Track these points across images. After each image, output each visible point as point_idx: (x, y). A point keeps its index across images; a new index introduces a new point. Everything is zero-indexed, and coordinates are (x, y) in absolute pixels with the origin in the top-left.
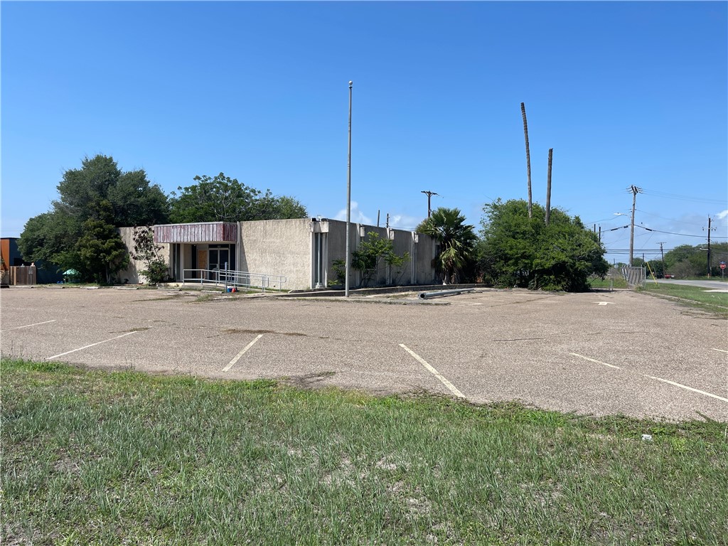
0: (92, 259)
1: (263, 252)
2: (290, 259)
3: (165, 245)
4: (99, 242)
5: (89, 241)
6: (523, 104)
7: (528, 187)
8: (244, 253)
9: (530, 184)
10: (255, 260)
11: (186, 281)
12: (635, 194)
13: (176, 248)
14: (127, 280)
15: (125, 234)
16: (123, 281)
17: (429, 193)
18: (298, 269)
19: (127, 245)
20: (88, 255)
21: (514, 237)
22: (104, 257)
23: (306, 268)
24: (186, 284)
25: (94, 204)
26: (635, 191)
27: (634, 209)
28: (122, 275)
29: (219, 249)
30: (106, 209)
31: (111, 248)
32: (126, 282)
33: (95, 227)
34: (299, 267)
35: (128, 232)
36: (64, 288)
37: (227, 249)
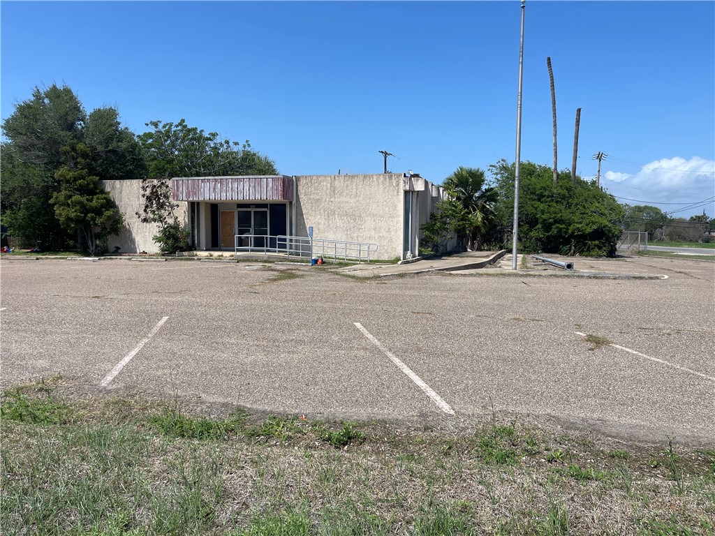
0: (78, 221)
1: (330, 214)
2: (369, 223)
3: (179, 203)
4: (83, 199)
5: (70, 197)
6: (549, 59)
7: (553, 148)
8: (302, 215)
9: (555, 145)
10: (319, 224)
11: (238, 250)
12: (600, 160)
13: (194, 207)
14: (118, 248)
15: (113, 188)
16: (112, 249)
17: (386, 153)
18: (381, 235)
19: (117, 203)
20: (73, 215)
21: (539, 200)
22: (94, 219)
23: (393, 233)
24: (238, 253)
25: (68, 148)
26: (599, 157)
27: (599, 175)
28: (112, 242)
29: (253, 210)
30: (85, 155)
31: (102, 206)
32: (117, 252)
33: (75, 179)
34: (384, 233)
35: (118, 186)
36: (37, 259)
37: (266, 210)
